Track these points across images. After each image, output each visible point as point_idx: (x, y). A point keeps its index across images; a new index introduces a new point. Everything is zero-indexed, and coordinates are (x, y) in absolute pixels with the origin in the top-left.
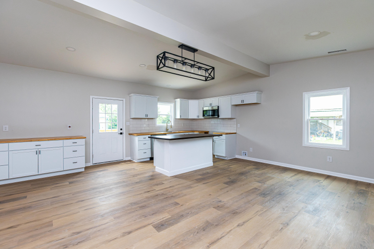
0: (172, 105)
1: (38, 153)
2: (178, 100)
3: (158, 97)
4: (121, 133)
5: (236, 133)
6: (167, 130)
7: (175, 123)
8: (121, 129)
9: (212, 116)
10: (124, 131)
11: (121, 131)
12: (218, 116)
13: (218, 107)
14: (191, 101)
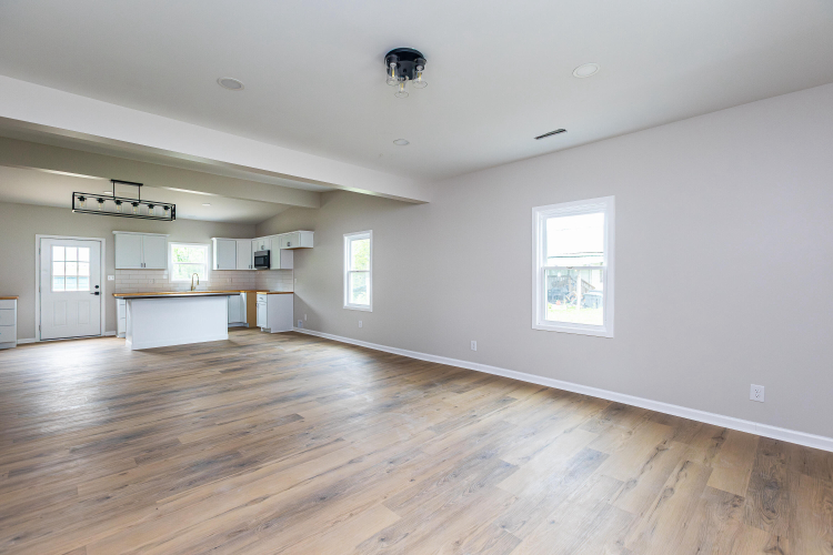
0: (207, 248)
2: (214, 241)
3: (168, 235)
4: (97, 293)
5: (293, 292)
6: (193, 288)
8: (97, 287)
10: (103, 290)
11: (98, 290)
12: (269, 266)
14: (239, 241)
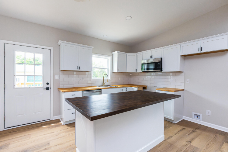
0: (110, 58)
2: (116, 53)
3: (93, 47)
5: (183, 90)
6: (103, 84)
7: (112, 78)
8: (48, 84)
9: (154, 69)
10: (51, 86)
11: (48, 86)
13: (161, 59)
14: (128, 54)
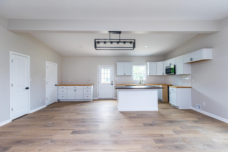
0: (145, 67)
1: (75, 90)
2: (148, 63)
4: (112, 84)
5: (191, 87)
6: (140, 83)
10: (113, 83)
11: (112, 83)
12: (175, 73)
13: (175, 66)
14: (158, 63)
